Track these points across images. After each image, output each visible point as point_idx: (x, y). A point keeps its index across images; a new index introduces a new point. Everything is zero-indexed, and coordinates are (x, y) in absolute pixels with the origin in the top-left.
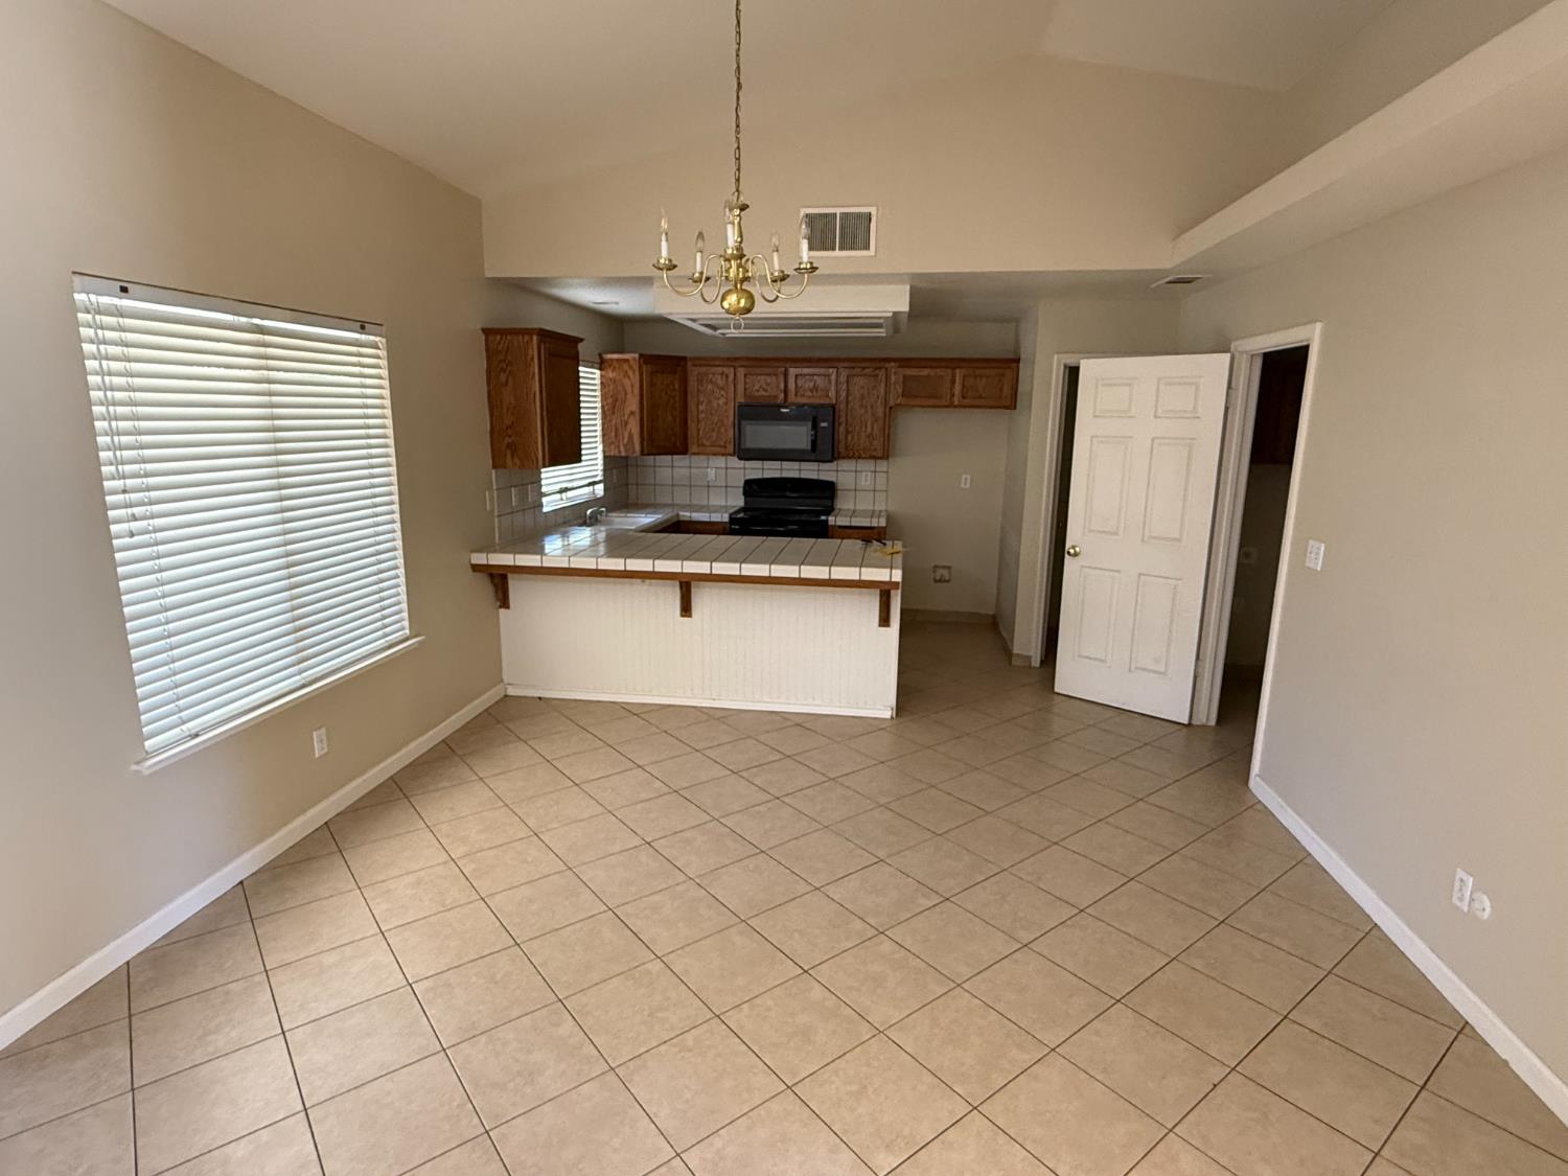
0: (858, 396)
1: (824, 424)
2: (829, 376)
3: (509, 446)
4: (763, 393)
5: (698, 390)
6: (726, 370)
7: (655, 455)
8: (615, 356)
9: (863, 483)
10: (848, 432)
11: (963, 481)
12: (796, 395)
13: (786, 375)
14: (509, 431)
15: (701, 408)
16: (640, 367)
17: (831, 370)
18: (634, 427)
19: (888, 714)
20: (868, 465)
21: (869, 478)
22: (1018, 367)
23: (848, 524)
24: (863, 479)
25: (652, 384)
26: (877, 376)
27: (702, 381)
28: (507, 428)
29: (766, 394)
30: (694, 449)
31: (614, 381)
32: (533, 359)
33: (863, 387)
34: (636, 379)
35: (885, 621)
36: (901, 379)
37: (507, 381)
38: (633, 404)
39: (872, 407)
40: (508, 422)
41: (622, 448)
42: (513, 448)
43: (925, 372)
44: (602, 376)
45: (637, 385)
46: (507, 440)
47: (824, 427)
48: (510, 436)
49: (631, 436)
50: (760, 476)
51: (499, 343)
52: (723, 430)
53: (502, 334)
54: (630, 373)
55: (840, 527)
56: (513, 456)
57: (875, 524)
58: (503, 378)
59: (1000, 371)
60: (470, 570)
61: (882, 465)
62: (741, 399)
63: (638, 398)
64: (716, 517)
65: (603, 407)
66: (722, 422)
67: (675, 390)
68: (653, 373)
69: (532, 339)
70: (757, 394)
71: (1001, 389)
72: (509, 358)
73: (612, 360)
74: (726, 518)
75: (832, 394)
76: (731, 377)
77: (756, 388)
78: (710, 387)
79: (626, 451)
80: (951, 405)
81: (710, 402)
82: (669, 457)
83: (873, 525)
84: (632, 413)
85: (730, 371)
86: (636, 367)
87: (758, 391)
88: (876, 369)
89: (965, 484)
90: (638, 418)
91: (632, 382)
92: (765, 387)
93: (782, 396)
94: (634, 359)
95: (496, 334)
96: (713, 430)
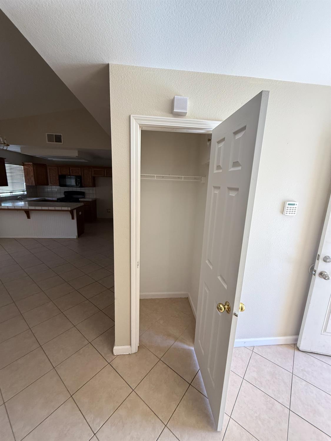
0: (86, 174)
1: (78, 179)
2: (79, 169)
4: (65, 173)
8: (26, 163)
10: (84, 181)
12: (72, 173)
13: (70, 169)
15: (51, 175)
18: (33, 179)
19: (76, 237)
20: (91, 188)
21: (92, 191)
24: (90, 191)
25: (37, 170)
26: (89, 170)
27: (50, 170)
30: (50, 184)
31: (27, 169)
33: (86, 172)
34: (32, 168)
35: (73, 218)
36: (94, 171)
38: (32, 174)
39: (89, 176)
41: (30, 184)
43: (98, 169)
44: (24, 168)
45: (33, 170)
49: (32, 181)
50: (69, 190)
52: (56, 180)
54: (31, 167)
61: (94, 188)
62: (60, 174)
63: (33, 172)
64: (54, 199)
65: (25, 174)
68: (36, 167)
70: (63, 173)
73: (26, 164)
74: (56, 199)
75: (80, 173)
77: (63, 171)
78: (52, 171)
79: (32, 184)
80: (104, 176)
81: (53, 174)
82: (42, 186)
84: (32, 176)
85: (57, 168)
86: (32, 166)
88: (89, 168)
91: (31, 168)
92: (65, 171)
93: (69, 173)
94: (31, 164)
96: (54, 180)
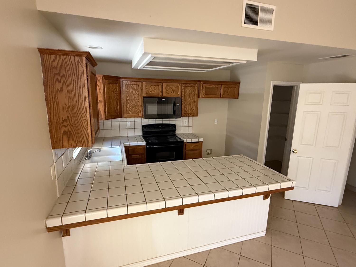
0: (188, 94)
1: (178, 105)
2: (178, 86)
3: (65, 133)
4: (153, 93)
5: (126, 91)
6: (138, 83)
7: (111, 119)
9: (185, 124)
10: (185, 107)
11: (215, 122)
12: (166, 94)
13: (162, 86)
14: (65, 124)
15: (127, 99)
16: (103, 81)
17: (179, 84)
19: (264, 234)
21: (186, 122)
22: (239, 85)
23: (191, 141)
24: (185, 122)
25: (108, 89)
26: (194, 87)
27: (128, 87)
28: (63, 121)
29: (154, 93)
30: (125, 115)
32: (83, 74)
33: (190, 91)
36: (205, 88)
37: (62, 88)
39: (193, 98)
40: (65, 117)
42: (69, 135)
43: (212, 86)
45: (102, 89)
46: (64, 129)
47: (178, 106)
48: (66, 126)
50: (148, 124)
51: (54, 61)
52: (137, 107)
53: (56, 54)
55: (188, 143)
56: (69, 140)
57: (200, 141)
58: (58, 86)
59: (234, 86)
60: (46, 231)
62: (145, 95)
63: (103, 95)
64: (140, 144)
66: (137, 104)
67: (117, 91)
68: (109, 84)
69: (81, 60)
70: (151, 93)
71: (235, 92)
72: (63, 72)
75: (179, 93)
76: (140, 86)
77: (151, 90)
78: (131, 90)
80: (220, 97)
81: (131, 96)
83: (199, 141)
84: (100, 101)
85: (140, 84)
87: (151, 92)
88: (194, 84)
89: (216, 123)
90: (103, 103)
92: (154, 90)
93: (161, 94)
95: (51, 54)
96: (133, 107)
